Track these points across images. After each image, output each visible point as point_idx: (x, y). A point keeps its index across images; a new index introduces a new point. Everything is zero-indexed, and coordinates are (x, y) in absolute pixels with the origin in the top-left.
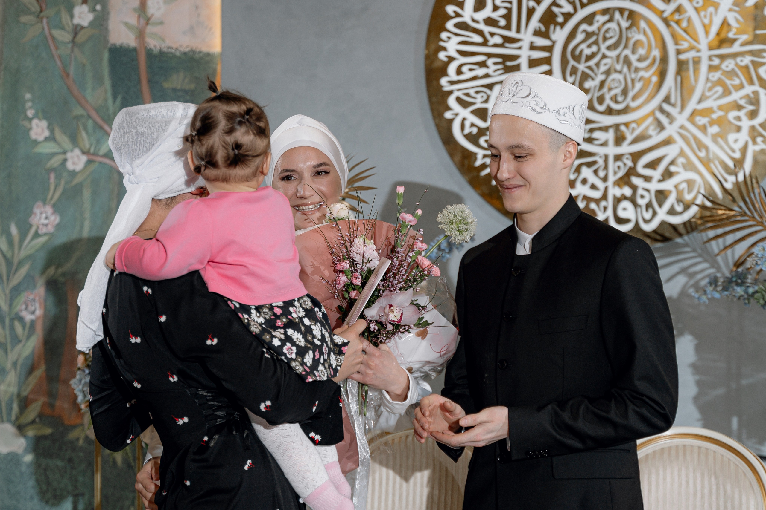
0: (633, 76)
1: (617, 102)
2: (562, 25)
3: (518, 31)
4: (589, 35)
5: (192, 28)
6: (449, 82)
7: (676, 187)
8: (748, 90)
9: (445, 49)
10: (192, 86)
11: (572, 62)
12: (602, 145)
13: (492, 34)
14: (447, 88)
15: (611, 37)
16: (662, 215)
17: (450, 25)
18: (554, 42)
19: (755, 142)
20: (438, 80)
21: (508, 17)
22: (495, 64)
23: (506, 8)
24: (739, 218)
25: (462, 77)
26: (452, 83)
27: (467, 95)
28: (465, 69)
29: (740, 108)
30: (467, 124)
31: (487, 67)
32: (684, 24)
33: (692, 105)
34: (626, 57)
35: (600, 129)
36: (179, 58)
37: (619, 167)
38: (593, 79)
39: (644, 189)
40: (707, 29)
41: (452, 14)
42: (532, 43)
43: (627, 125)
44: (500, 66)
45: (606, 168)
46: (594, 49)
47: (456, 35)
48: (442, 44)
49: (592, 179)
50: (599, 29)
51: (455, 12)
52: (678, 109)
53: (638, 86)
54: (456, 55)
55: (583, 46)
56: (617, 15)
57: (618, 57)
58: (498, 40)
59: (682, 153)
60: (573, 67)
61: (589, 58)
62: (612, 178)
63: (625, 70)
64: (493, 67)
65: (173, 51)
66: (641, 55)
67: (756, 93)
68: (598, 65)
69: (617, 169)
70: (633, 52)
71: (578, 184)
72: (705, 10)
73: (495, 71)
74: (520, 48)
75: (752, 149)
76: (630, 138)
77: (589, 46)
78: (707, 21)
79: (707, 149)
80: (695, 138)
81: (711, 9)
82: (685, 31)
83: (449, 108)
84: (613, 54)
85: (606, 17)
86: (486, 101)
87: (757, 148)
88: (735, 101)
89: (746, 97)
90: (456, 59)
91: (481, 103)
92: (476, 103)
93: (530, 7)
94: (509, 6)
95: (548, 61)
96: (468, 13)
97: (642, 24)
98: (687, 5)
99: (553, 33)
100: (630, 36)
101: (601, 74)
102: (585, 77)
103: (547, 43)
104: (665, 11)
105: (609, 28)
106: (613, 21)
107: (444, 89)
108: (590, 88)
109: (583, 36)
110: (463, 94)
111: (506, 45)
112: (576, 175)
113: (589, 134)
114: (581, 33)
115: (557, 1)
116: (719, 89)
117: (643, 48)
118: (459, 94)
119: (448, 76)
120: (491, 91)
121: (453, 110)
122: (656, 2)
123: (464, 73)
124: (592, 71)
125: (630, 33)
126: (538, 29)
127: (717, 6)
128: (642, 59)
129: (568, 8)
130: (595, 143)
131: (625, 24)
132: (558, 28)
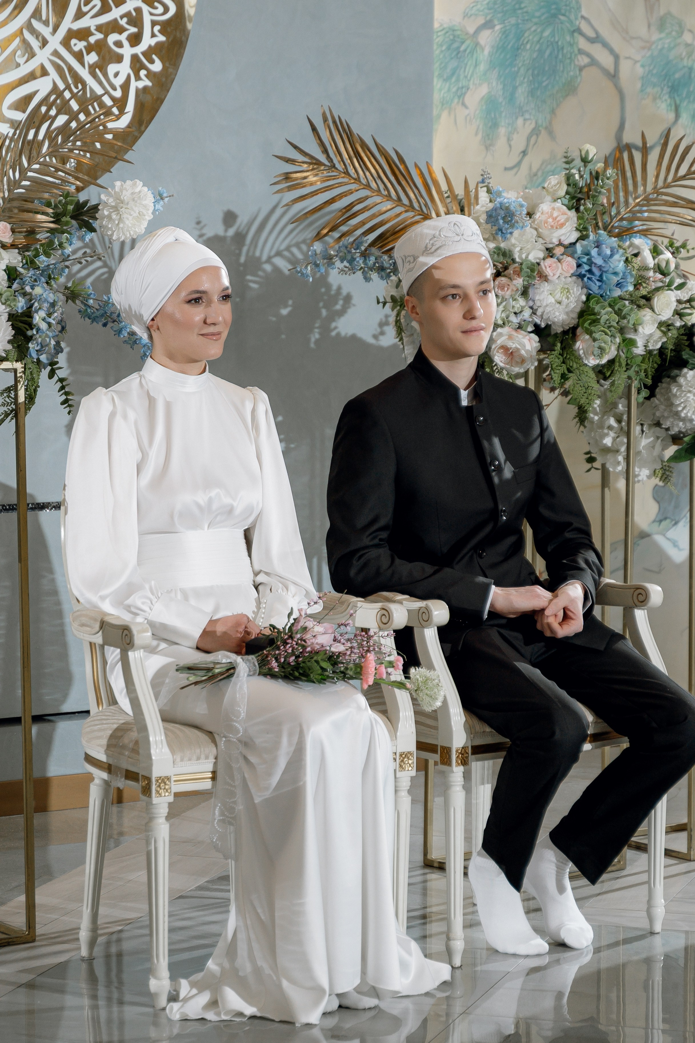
8: (130, 5)
19: (138, 78)
29: (121, 30)
33: (68, 23)
52: (50, 29)
59: (55, 89)
67: (138, 10)
75: (134, 85)
79: (84, 84)
80: (70, 69)
87: (141, 84)
88: (115, 20)
89: (127, 15)
116: (98, 3)
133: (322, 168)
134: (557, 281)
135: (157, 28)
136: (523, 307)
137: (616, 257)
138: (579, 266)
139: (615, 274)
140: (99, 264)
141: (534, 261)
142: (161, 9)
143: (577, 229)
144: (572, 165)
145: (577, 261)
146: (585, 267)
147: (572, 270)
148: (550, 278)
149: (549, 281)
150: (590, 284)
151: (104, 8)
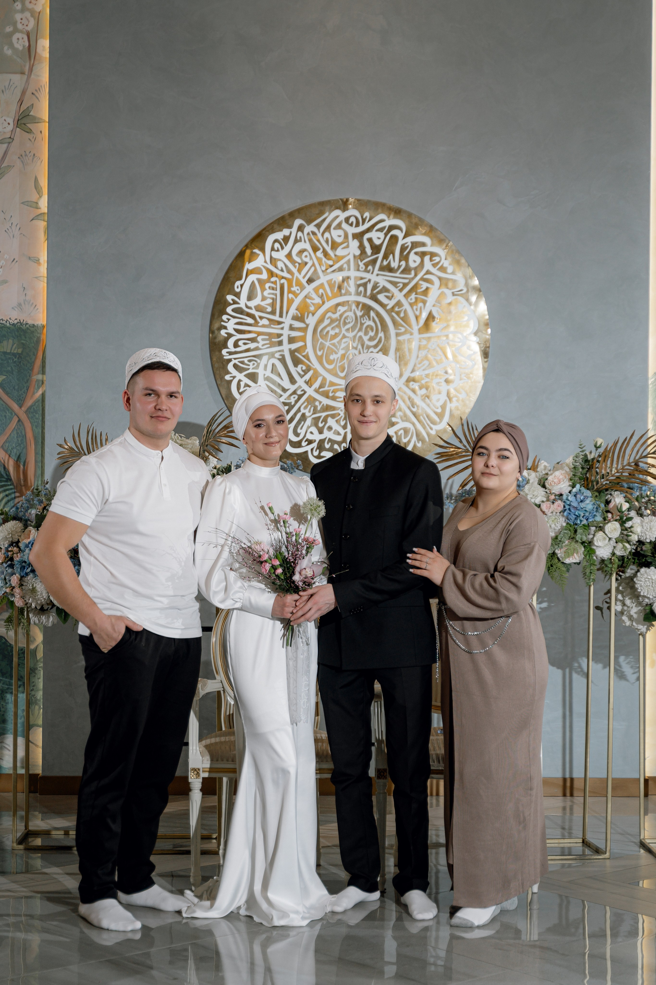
2: (314, 313)
3: (281, 316)
4: (332, 321)
5: (20, 305)
6: (227, 353)
7: (396, 433)
9: (225, 328)
10: (20, 351)
11: (321, 340)
13: (261, 318)
14: (227, 357)
15: (349, 323)
17: (229, 310)
18: (307, 325)
19: (451, 401)
20: (220, 351)
21: (273, 305)
22: (263, 340)
23: (270, 298)
24: (464, 454)
25: (238, 349)
26: (230, 353)
28: (240, 343)
30: (242, 384)
31: (258, 342)
32: (402, 315)
33: (407, 374)
34: (360, 337)
36: (9, 328)
38: (336, 353)
40: (418, 318)
41: (232, 302)
42: (291, 325)
44: (268, 342)
46: (337, 330)
47: (234, 317)
48: (222, 323)
49: (336, 427)
50: (341, 316)
51: (233, 300)
54: (234, 333)
55: (329, 328)
57: (355, 337)
58: (265, 322)
60: (321, 343)
61: (333, 337)
63: (360, 347)
64: (262, 343)
65: (4, 322)
66: (371, 336)
67: (451, 366)
70: (366, 334)
71: (325, 430)
72: (416, 305)
73: (263, 345)
74: (282, 328)
75: (449, 407)
77: (332, 329)
78: (418, 313)
79: (418, 406)
80: (409, 398)
81: (421, 305)
82: (402, 319)
83: (228, 373)
84: (351, 335)
86: (257, 367)
87: (453, 406)
88: (438, 371)
89: (445, 368)
90: (234, 335)
91: (253, 369)
92: (249, 369)
93: (290, 298)
94: (274, 297)
95: (303, 339)
96: (243, 302)
97: (372, 314)
98: (403, 301)
99: (307, 318)
100: (363, 322)
101: (342, 349)
102: (331, 351)
103: (301, 325)
104: (388, 305)
105: (348, 316)
106: (351, 311)
107: (225, 358)
108: (334, 359)
109: (329, 321)
110: (239, 362)
111: (272, 326)
112: (324, 423)
113: (333, 393)
114: (327, 319)
115: (310, 294)
116: (426, 363)
117: (372, 331)
118: (236, 361)
119: (228, 348)
120: (261, 361)
121: (231, 373)
122: (381, 297)
123: (239, 346)
124: (336, 347)
125: (363, 320)
126: (295, 315)
127: (424, 302)
128: (371, 339)
129: (318, 300)
130: (338, 400)
131: (359, 313)
132: (310, 315)
134: (551, 514)
135: (463, 376)
137: (588, 501)
138: (564, 507)
139: (585, 510)
141: (538, 503)
143: (570, 486)
144: (583, 449)
145: (564, 504)
146: (567, 507)
147: (561, 509)
148: (546, 513)
149: (546, 514)
150: (570, 517)
151: (430, 365)
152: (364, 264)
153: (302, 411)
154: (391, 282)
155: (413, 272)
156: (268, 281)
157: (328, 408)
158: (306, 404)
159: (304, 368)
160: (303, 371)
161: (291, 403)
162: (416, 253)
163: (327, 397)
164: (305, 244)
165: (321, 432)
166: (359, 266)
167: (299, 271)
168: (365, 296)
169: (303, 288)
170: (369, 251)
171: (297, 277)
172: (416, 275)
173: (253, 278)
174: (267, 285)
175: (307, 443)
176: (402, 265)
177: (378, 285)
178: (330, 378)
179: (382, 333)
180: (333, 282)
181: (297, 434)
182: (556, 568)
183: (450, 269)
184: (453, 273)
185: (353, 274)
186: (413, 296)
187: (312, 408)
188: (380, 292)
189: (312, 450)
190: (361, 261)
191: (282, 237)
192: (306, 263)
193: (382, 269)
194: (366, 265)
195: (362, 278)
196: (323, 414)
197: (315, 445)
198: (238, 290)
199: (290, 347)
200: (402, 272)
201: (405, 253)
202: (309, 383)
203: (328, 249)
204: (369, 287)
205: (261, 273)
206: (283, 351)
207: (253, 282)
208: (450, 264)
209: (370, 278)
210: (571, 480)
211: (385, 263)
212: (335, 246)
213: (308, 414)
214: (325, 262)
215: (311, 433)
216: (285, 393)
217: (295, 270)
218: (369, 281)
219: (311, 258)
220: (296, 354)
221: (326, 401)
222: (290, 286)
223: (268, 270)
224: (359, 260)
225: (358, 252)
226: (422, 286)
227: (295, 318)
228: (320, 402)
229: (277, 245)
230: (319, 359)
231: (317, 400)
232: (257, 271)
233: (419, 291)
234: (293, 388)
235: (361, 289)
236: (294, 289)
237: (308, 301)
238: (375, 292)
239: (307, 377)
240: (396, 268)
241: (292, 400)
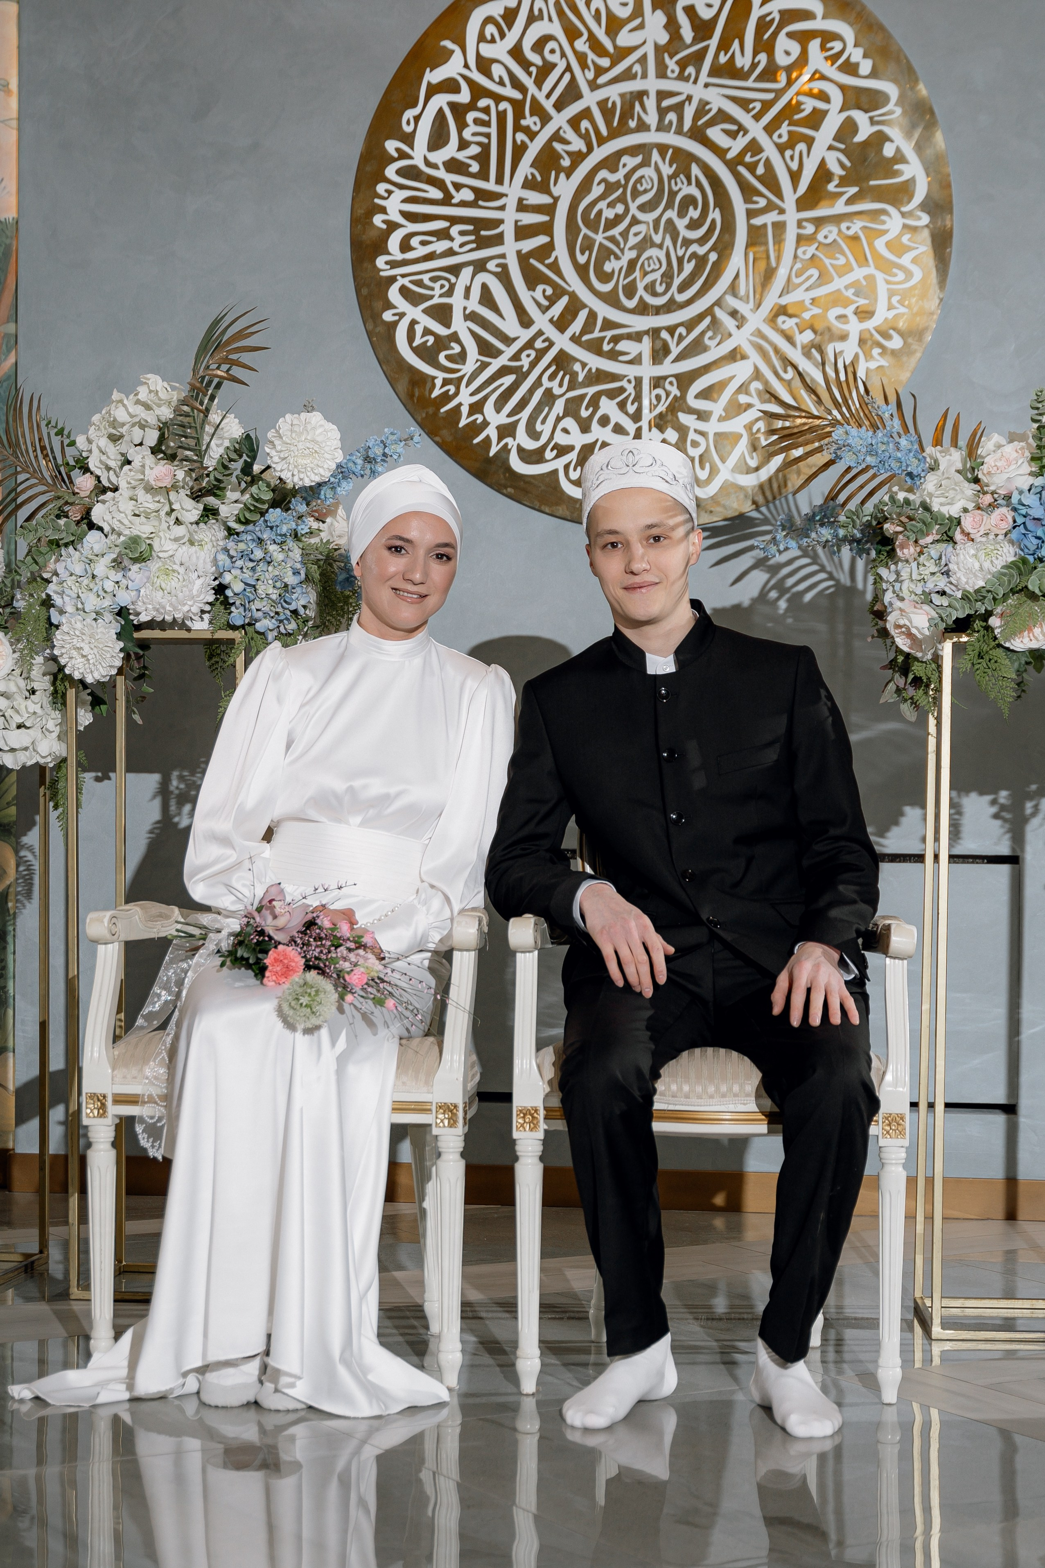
0: (680, 253)
1: (655, 294)
2: (569, 172)
3: (500, 181)
4: (610, 187)
6: (387, 263)
7: (747, 427)
8: (859, 274)
11: (584, 230)
12: (630, 362)
13: (458, 187)
14: (386, 272)
15: (646, 191)
16: (725, 474)
17: (390, 172)
18: (556, 199)
20: (373, 260)
21: (483, 158)
23: (479, 144)
25: (410, 255)
26: (394, 264)
27: (419, 283)
28: (415, 242)
29: (846, 303)
30: (419, 330)
31: (452, 239)
32: (760, 170)
33: (772, 299)
34: (670, 222)
35: (629, 337)
37: (658, 398)
38: (617, 258)
39: (696, 431)
40: (795, 177)
41: (396, 155)
42: (520, 200)
43: (671, 330)
44: (473, 238)
45: (638, 398)
46: (620, 209)
47: (402, 187)
48: (377, 201)
49: (616, 416)
50: (628, 177)
51: (398, 150)
52: (751, 305)
53: (689, 268)
54: (401, 220)
55: (602, 205)
56: (655, 156)
57: (657, 222)
58: (468, 195)
59: (757, 375)
60: (586, 237)
61: (612, 224)
62: (647, 415)
63: (668, 242)
64: (460, 240)
66: (691, 218)
67: (870, 279)
68: (625, 234)
69: (654, 402)
70: (682, 214)
71: (595, 425)
72: (792, 148)
73: (461, 246)
75: (863, 366)
76: (675, 351)
77: (611, 205)
78: (794, 166)
79: (796, 367)
80: (777, 350)
81: (801, 147)
82: (761, 179)
83: (389, 306)
84: (649, 217)
85: (639, 159)
86: (450, 293)
88: (839, 291)
89: (855, 284)
90: (400, 226)
91: (441, 296)
92: (432, 297)
93: (519, 142)
94: (485, 140)
95: (547, 229)
96: (419, 153)
97: (695, 170)
98: (764, 140)
99: (555, 184)
100: (675, 188)
101: (631, 249)
102: (606, 254)
103: (545, 199)
104: (729, 149)
105: (643, 177)
106: (649, 166)
107: (382, 274)
108: (613, 271)
109: (603, 186)
110: (411, 282)
111: (481, 203)
112: (591, 409)
113: (612, 345)
114: (599, 184)
115: (561, 132)
116: (815, 272)
117: (696, 208)
118: (406, 281)
119: (389, 254)
120: (457, 277)
121: (395, 307)
122: (715, 134)
123: (414, 249)
124: (617, 244)
125: (676, 184)
126: (530, 177)
127: (810, 142)
128: (693, 225)
129: (578, 145)
130: (621, 358)
131: (667, 170)
132: (562, 176)
133: (817, 422)
134: (983, 540)
135: (895, 300)
136: (933, 574)
138: (1014, 520)
140: (823, 576)
141: (955, 514)
142: (901, 276)
143: (1030, 474)
145: (1013, 513)
146: (1020, 520)
147: (1008, 524)
148: (972, 536)
149: (973, 540)
150: (1026, 542)
151: (824, 278)
152: (677, 63)
153: (546, 383)
154: (734, 99)
155: (782, 77)
156: (472, 106)
157: (600, 376)
158: (553, 368)
159: (549, 291)
160: (545, 297)
161: (522, 366)
162: (790, 35)
163: (599, 352)
164: (550, 24)
165: (585, 427)
166: (667, 67)
167: (539, 83)
168: (679, 132)
169: (545, 119)
170: (687, 33)
171: (533, 96)
172: (790, 83)
173: (440, 101)
174: (470, 117)
175: (555, 452)
176: (759, 62)
177: (707, 107)
178: (604, 311)
179: (717, 210)
180: (610, 105)
181: (534, 435)
182: (990, 660)
183: (866, 67)
184: (874, 74)
185: (652, 84)
186: (784, 129)
187: (567, 378)
188: (711, 123)
189: (567, 467)
190: (671, 57)
191: (502, 12)
192: (554, 66)
193: (716, 71)
194: (683, 64)
195: (672, 94)
196: (591, 391)
197: (573, 456)
198: (408, 129)
199: (519, 248)
200: (760, 78)
201: (766, 36)
202: (561, 324)
203: (600, 33)
204: (689, 112)
205: (456, 90)
206: (503, 256)
207: (441, 110)
208: (865, 56)
209: (691, 93)
210: (1033, 459)
211: (723, 59)
212: (614, 25)
213: (557, 391)
214: (593, 62)
215: (565, 431)
216: (509, 346)
217: (528, 82)
218: (689, 98)
219: (563, 55)
220: (532, 261)
221: (596, 362)
222: (519, 114)
223: (470, 82)
224: (666, 56)
225: (664, 38)
226: (803, 107)
227: (528, 184)
228: (584, 365)
229: (490, 29)
230: (582, 271)
231: (576, 360)
232: (449, 86)
233: (796, 117)
234: (525, 335)
235: (672, 116)
236: (530, 121)
237: (558, 146)
238: (700, 123)
239: (557, 310)
240: (746, 69)
241: (525, 362)
